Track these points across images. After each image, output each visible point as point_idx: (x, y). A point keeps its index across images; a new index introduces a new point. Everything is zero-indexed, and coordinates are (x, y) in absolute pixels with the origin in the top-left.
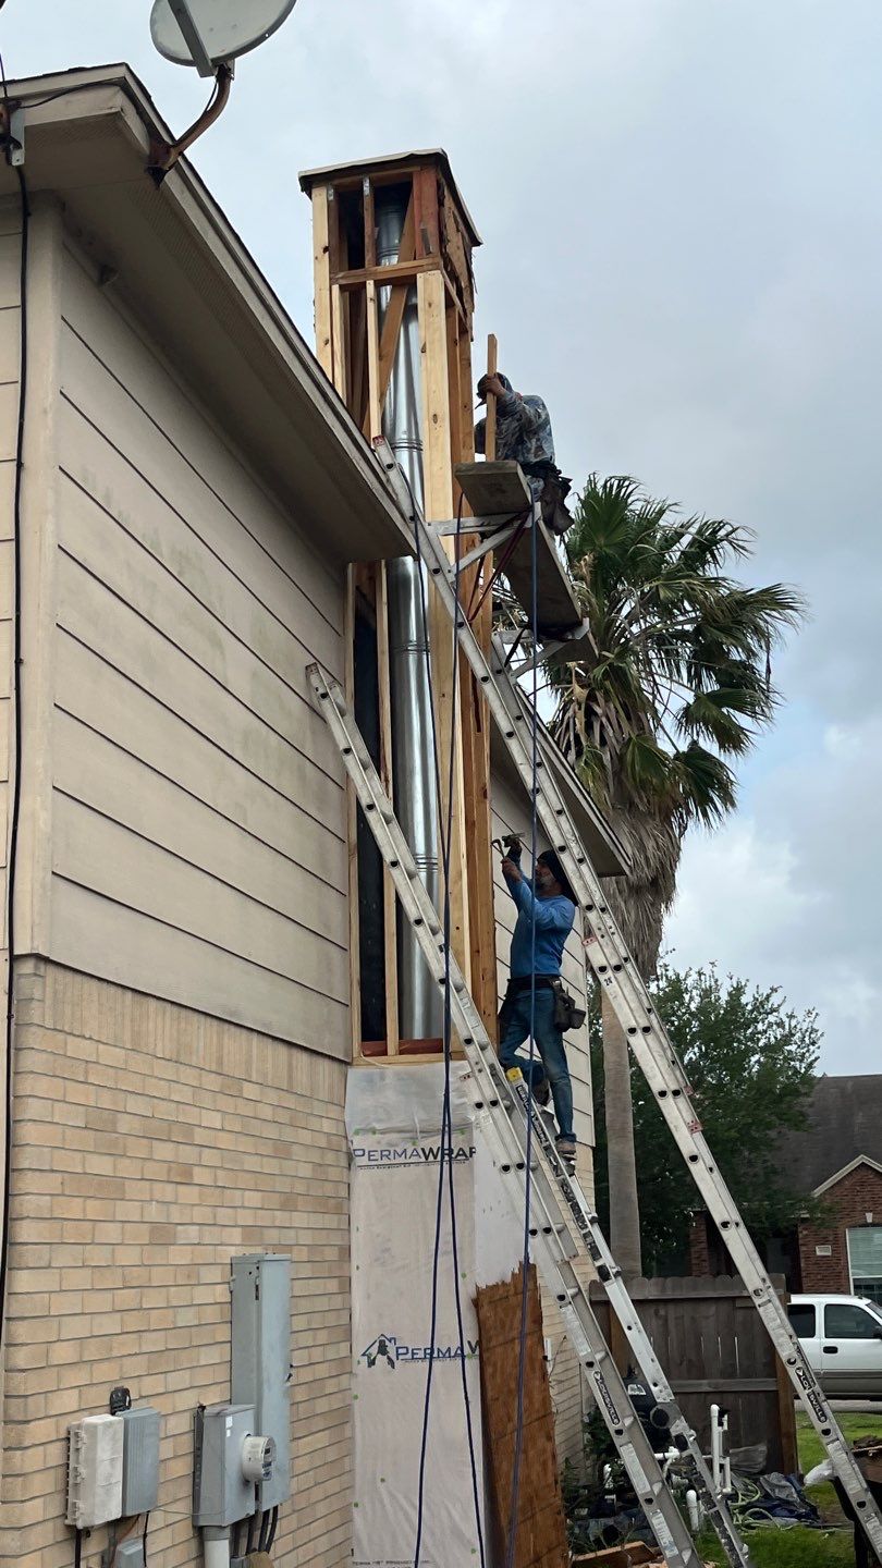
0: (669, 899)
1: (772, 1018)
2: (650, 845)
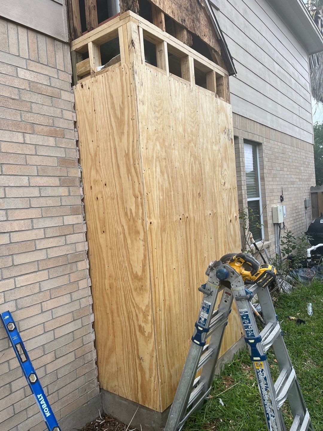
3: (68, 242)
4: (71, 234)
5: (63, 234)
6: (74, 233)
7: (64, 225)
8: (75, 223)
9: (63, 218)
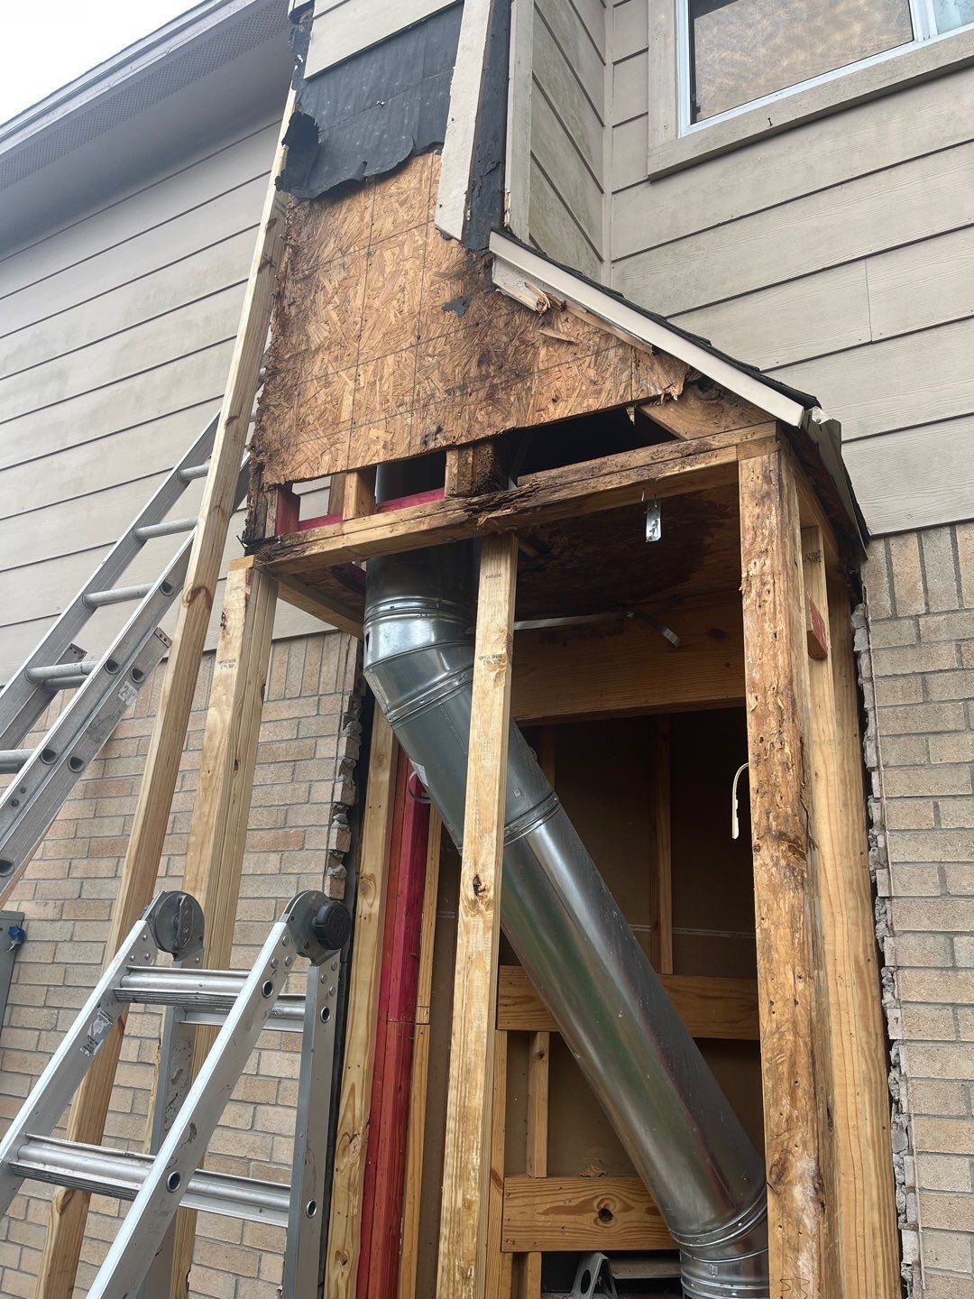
3: (258, 1127)
4: (268, 1104)
5: (251, 1099)
6: (276, 1105)
7: (257, 1074)
8: (284, 1075)
9: (260, 1054)
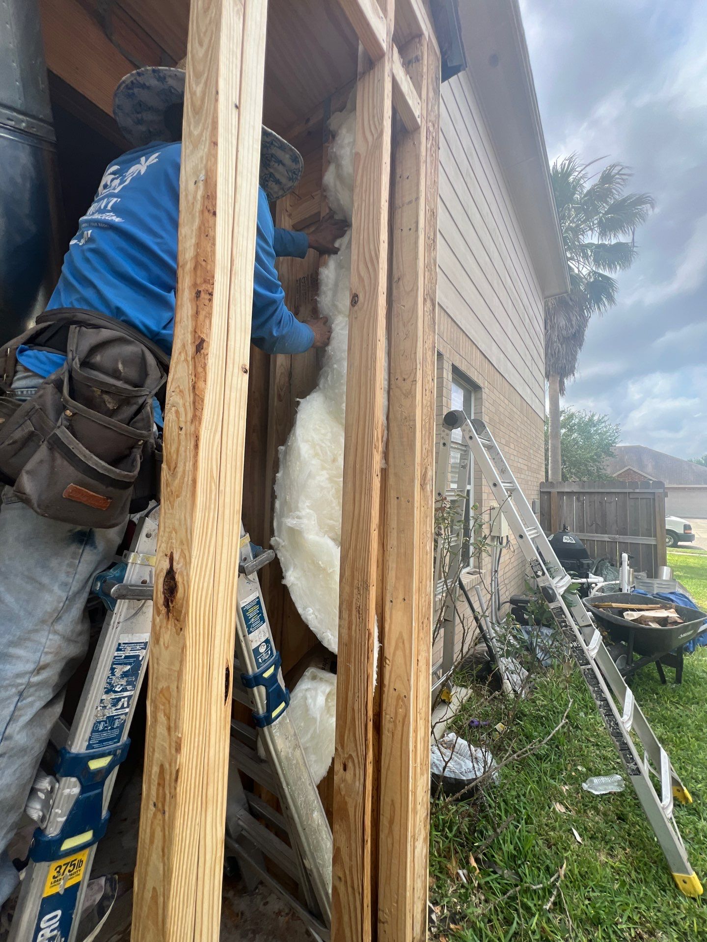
0: (581, 345)
1: (603, 425)
2: (574, 319)
